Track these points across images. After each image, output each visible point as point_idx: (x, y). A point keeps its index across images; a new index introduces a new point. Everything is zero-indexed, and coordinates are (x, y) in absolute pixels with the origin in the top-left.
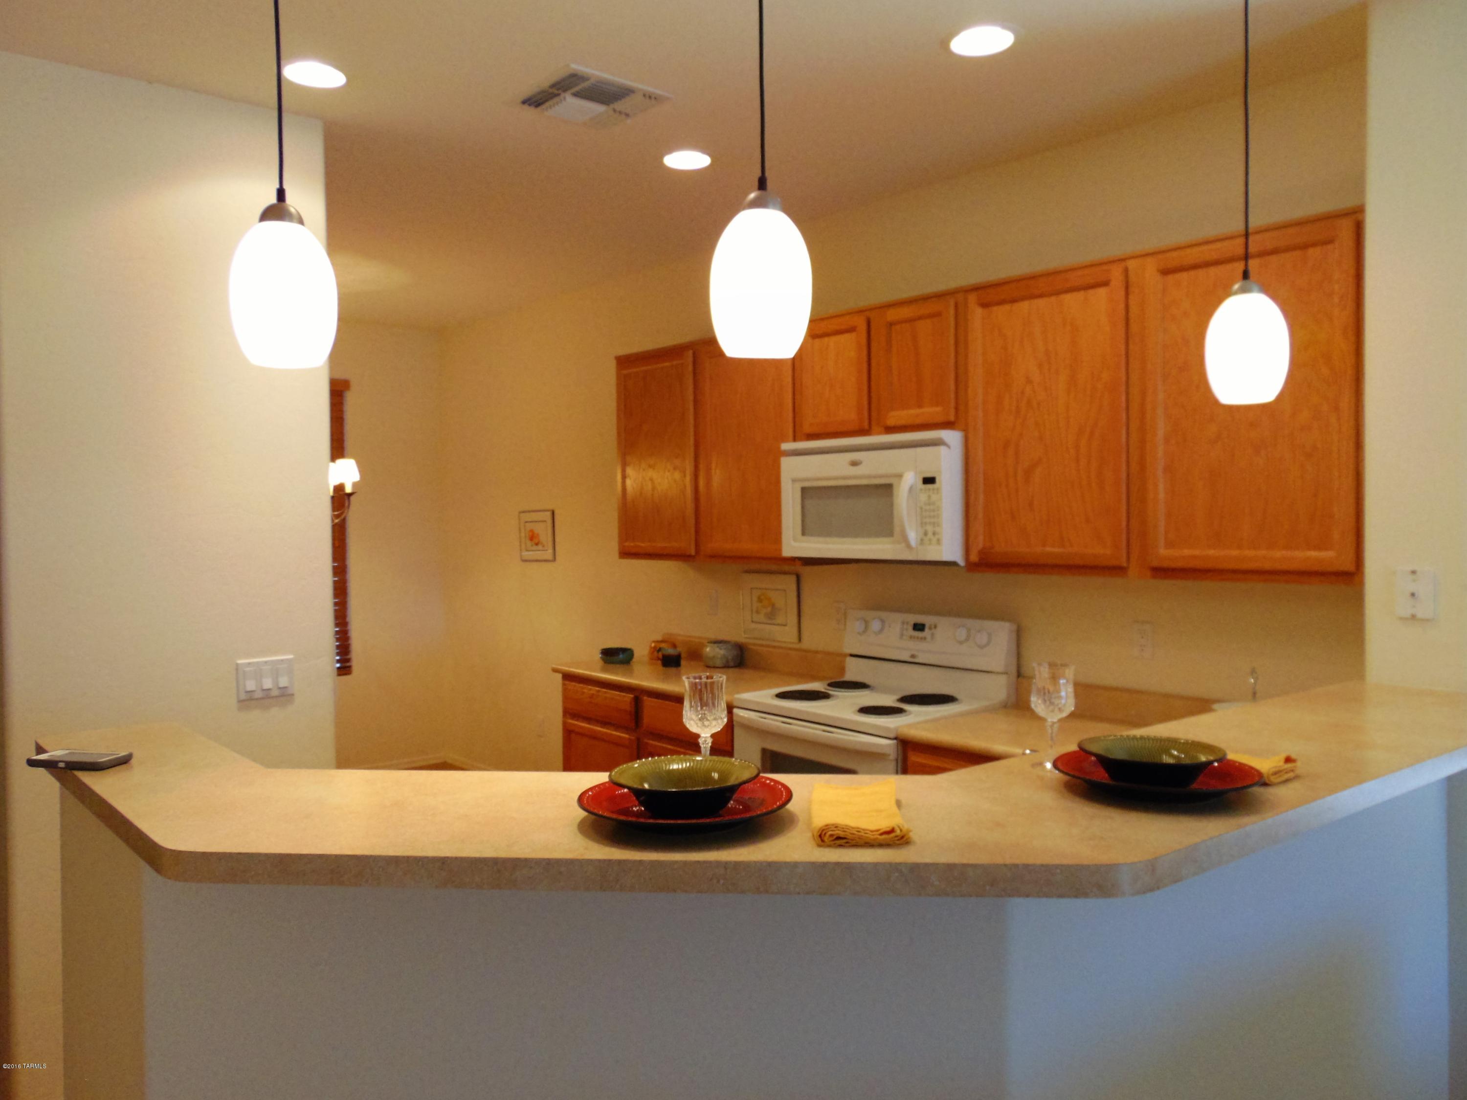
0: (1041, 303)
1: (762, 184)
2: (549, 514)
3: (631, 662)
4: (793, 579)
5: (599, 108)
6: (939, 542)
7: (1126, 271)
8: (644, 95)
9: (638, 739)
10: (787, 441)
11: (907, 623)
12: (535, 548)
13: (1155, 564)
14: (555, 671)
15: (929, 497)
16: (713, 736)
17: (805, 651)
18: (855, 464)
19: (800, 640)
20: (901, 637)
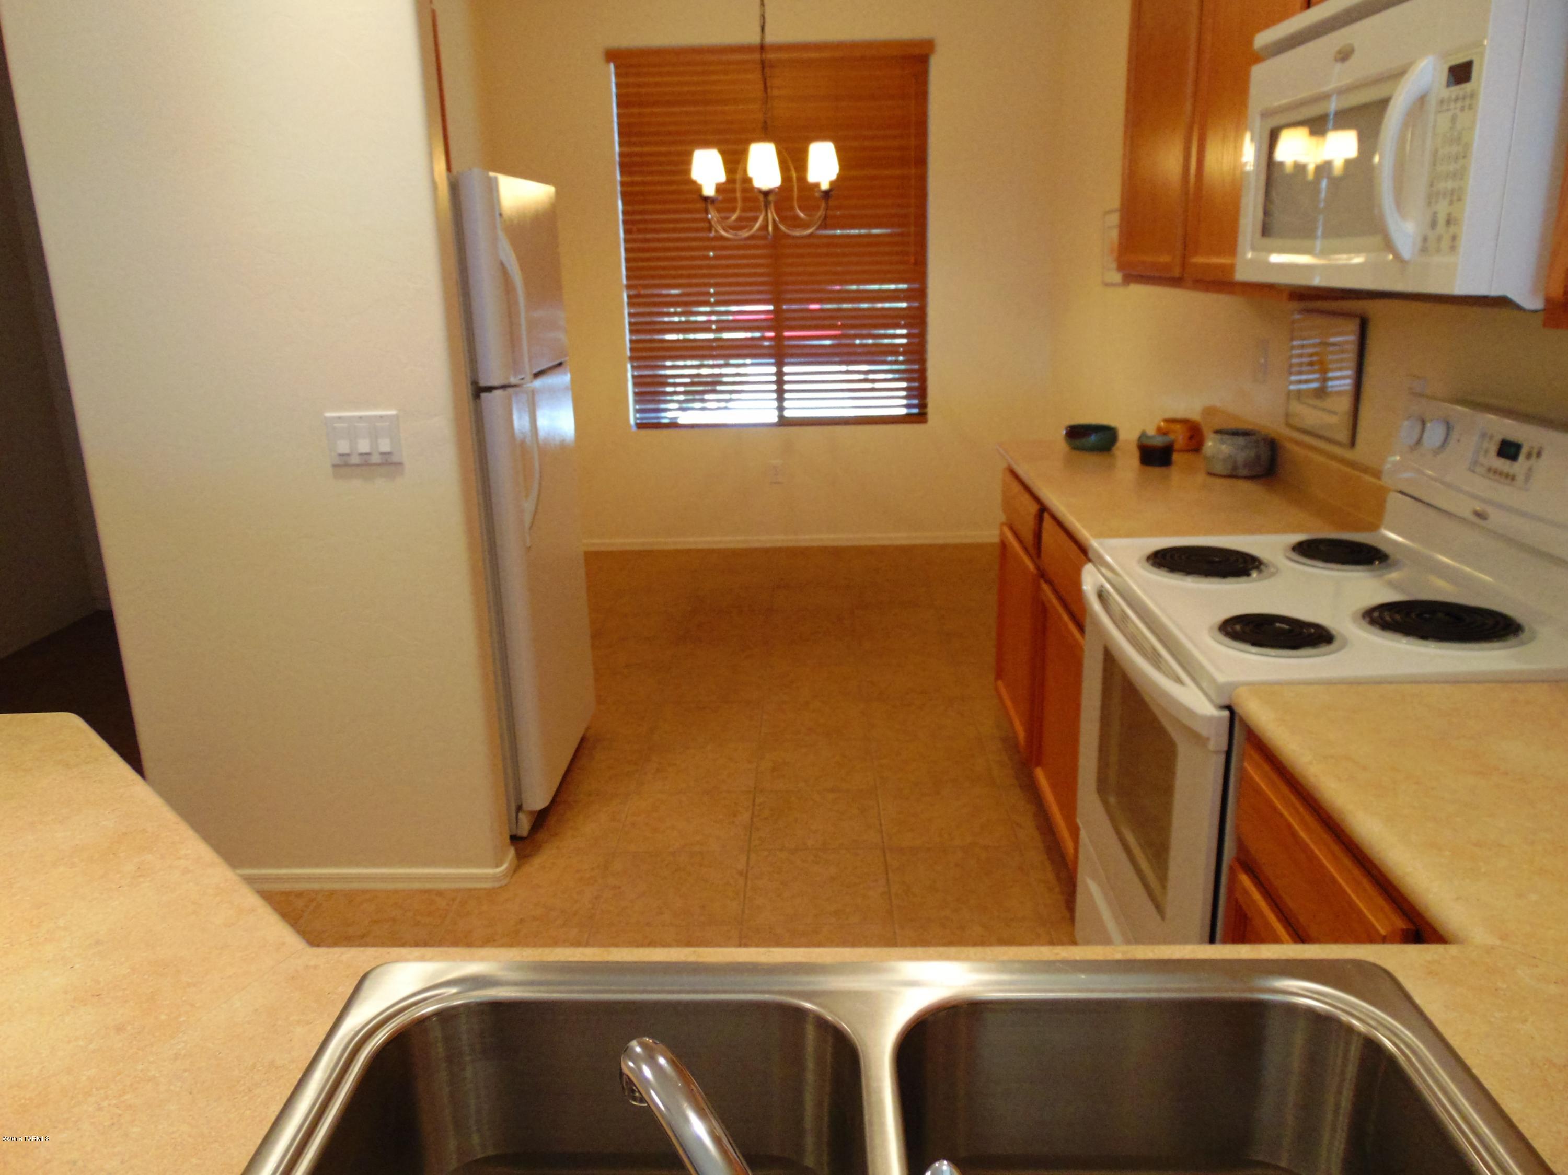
3: (1114, 448)
4: (1353, 326)
11: (1491, 437)
15: (1454, 119)
17: (1352, 464)
18: (1344, 55)
19: (1353, 443)
20: (1474, 465)
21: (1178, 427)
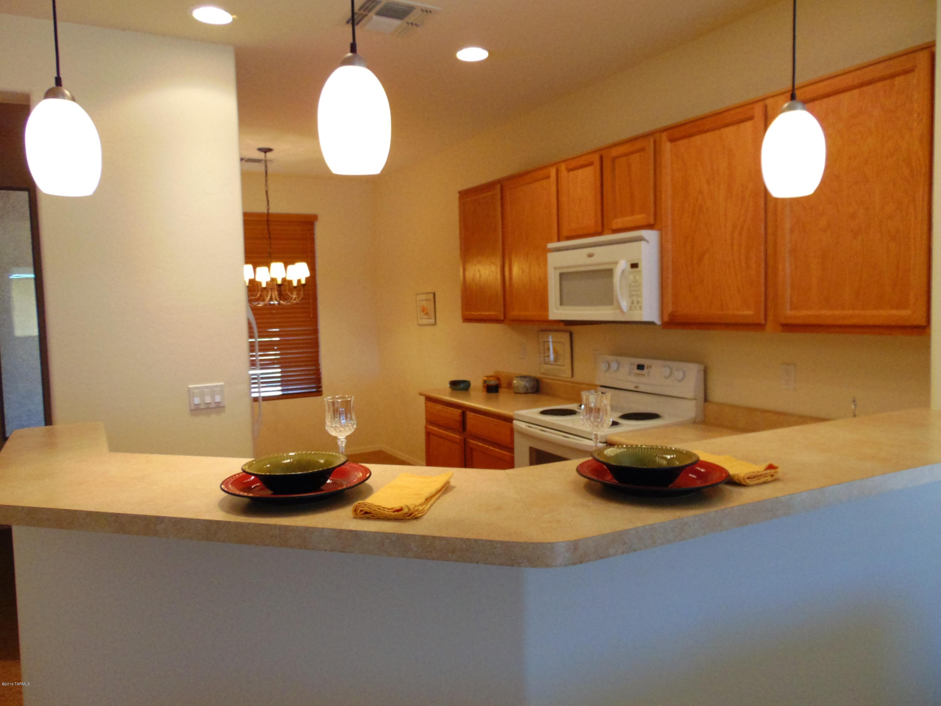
0: (708, 136)
1: (353, 48)
2: (432, 295)
3: (469, 389)
4: (565, 334)
5: (396, 23)
6: (641, 308)
7: (766, 107)
8: (422, 10)
9: (465, 441)
10: (551, 241)
11: (634, 364)
12: (425, 317)
13: (784, 321)
14: (421, 394)
15: (635, 277)
16: (347, 438)
17: (574, 383)
18: (590, 255)
19: (572, 376)
20: (630, 373)
21: (492, 378)
